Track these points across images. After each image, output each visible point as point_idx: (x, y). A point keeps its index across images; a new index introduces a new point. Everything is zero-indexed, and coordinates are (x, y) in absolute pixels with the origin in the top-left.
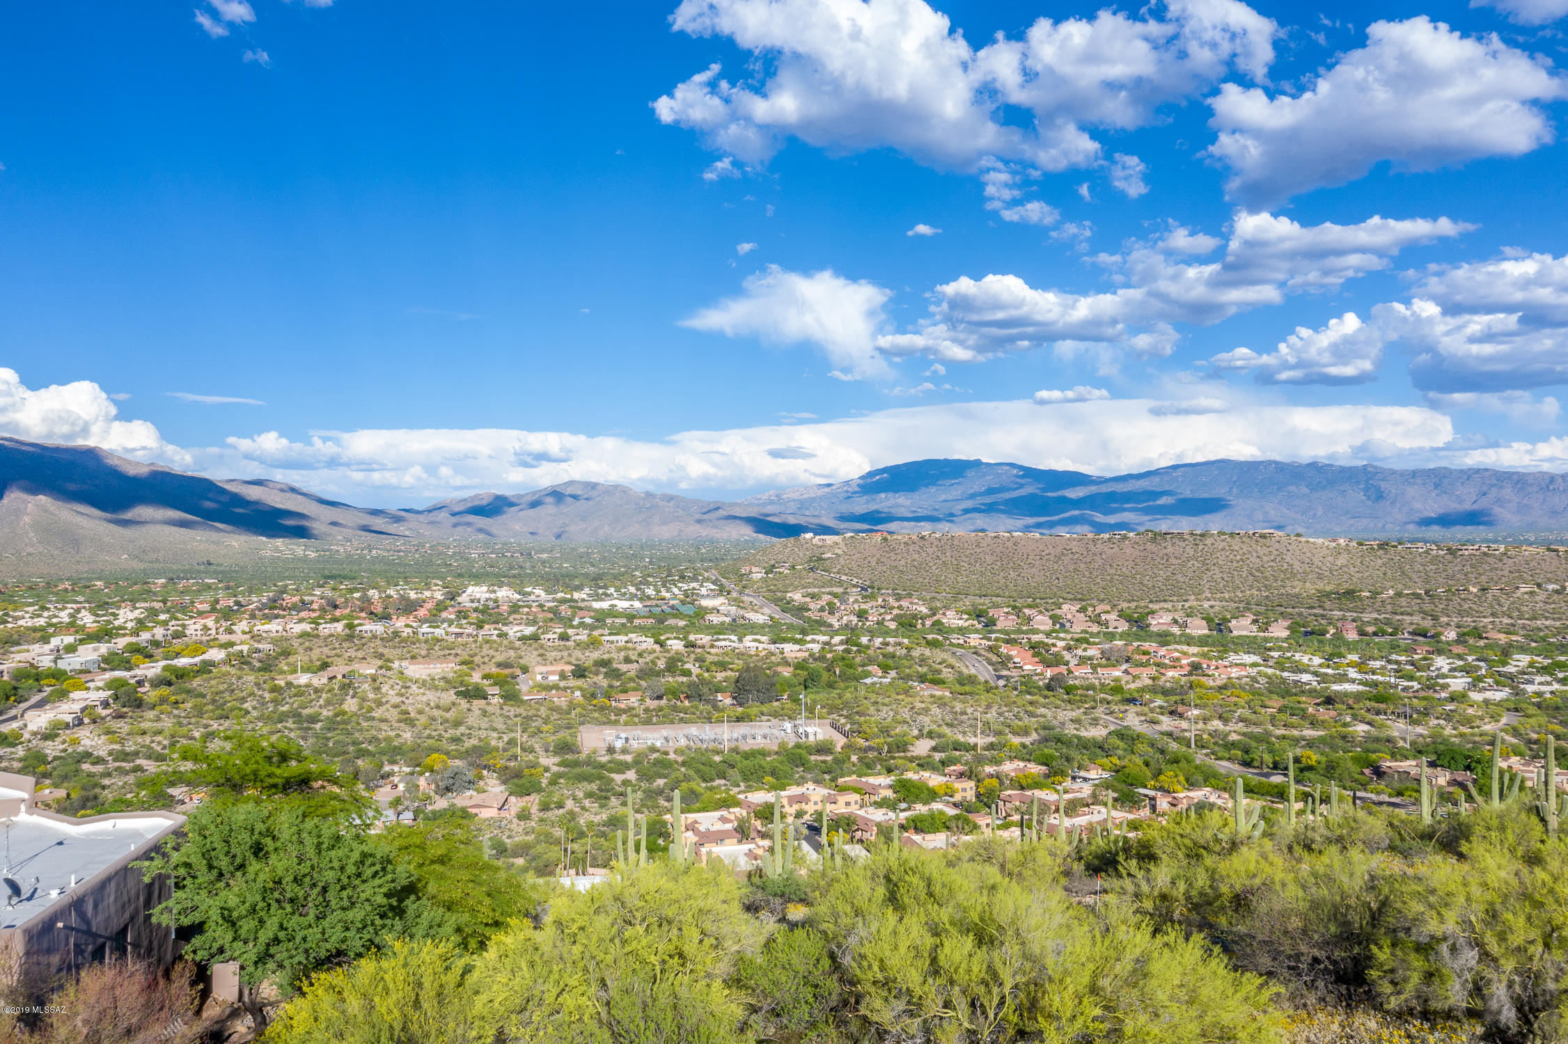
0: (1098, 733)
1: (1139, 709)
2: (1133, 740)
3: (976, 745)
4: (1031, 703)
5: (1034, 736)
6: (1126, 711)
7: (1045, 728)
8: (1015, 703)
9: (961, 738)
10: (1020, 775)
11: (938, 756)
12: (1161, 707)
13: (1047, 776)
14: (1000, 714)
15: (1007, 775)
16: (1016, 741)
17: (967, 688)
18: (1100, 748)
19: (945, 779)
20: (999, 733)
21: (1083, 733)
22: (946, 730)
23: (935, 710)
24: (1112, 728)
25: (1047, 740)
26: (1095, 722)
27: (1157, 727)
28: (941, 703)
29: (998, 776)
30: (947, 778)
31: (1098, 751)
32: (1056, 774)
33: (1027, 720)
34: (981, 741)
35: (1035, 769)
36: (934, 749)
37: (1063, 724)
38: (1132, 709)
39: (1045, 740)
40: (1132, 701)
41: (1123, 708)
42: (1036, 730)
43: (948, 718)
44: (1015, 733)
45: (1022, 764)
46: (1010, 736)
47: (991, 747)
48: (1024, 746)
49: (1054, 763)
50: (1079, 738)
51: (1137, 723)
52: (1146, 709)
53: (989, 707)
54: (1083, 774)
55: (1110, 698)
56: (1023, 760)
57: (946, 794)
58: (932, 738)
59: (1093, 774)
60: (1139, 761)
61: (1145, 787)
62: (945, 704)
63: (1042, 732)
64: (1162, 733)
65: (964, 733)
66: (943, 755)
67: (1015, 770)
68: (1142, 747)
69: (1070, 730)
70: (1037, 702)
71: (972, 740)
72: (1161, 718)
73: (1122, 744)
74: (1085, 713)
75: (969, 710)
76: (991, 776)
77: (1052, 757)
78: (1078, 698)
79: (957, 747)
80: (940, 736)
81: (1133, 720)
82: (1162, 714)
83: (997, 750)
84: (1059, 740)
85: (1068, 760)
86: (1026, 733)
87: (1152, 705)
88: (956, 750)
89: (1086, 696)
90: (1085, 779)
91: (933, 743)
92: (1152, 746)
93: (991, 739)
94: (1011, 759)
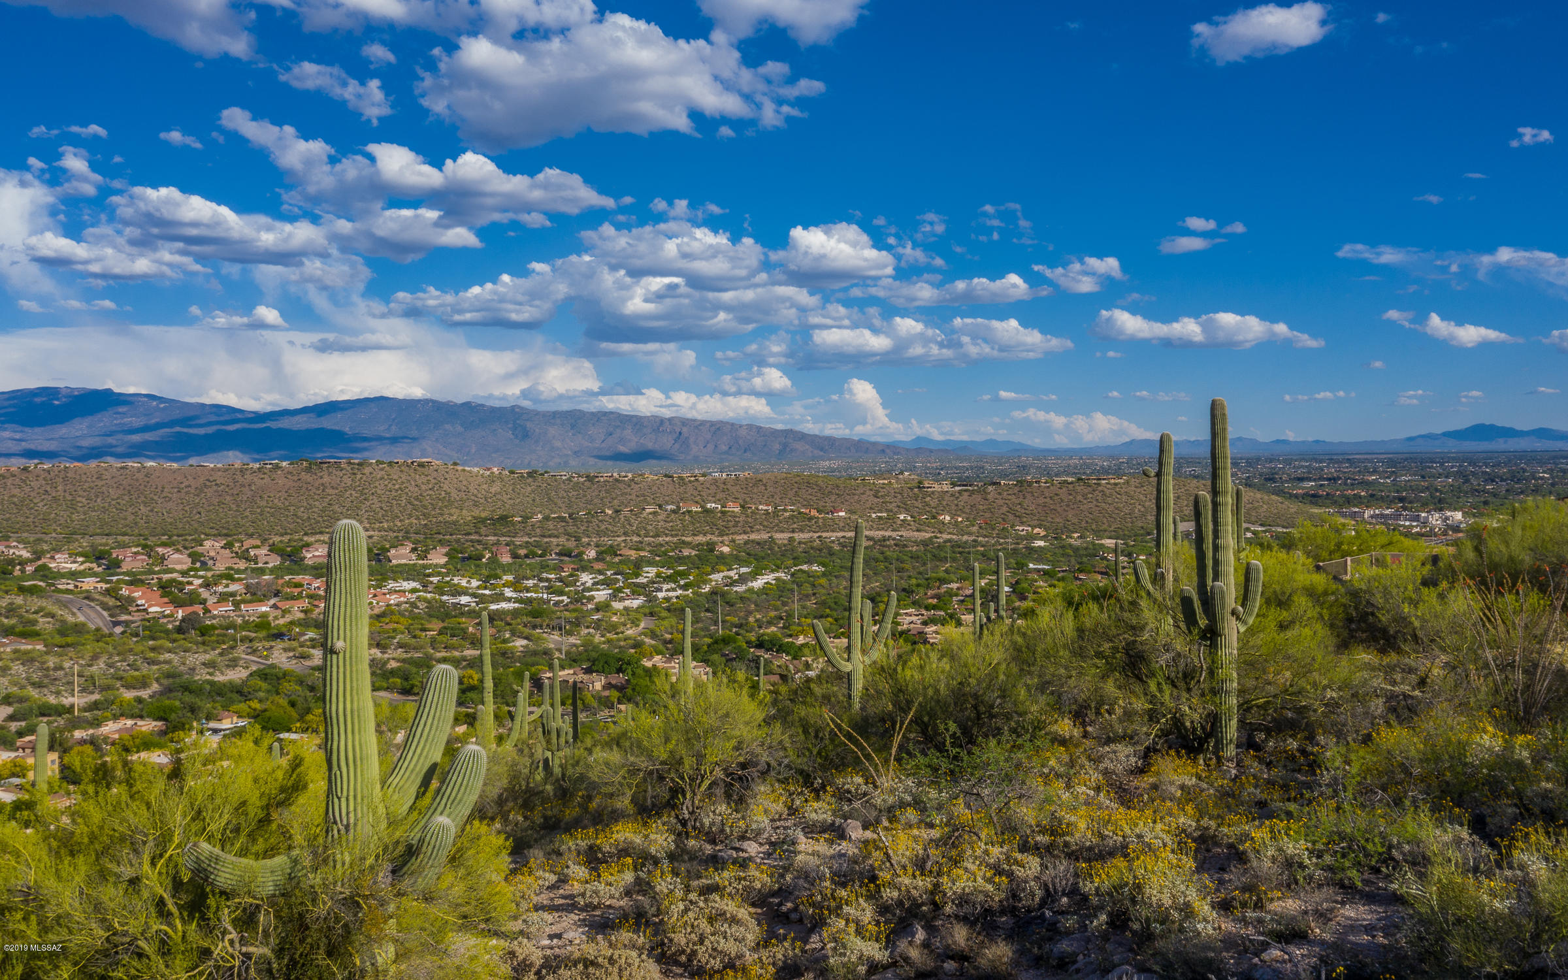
0: (237, 675)
1: (287, 644)
2: (279, 679)
3: (72, 706)
4: (153, 649)
5: (155, 687)
6: (272, 647)
7: (169, 676)
8: (131, 650)
9: (52, 700)
10: (126, 736)
11: (14, 726)
12: (312, 640)
13: (163, 733)
14: (110, 666)
15: (105, 739)
16: (129, 695)
17: (69, 640)
18: (240, 692)
19: (13, 755)
20: (105, 688)
21: (219, 678)
22: (33, 693)
23: (18, 668)
24: (254, 668)
25: (171, 691)
26: (233, 664)
27: (308, 663)
28: (27, 659)
29: (93, 742)
30: (20, 753)
31: (235, 696)
32: (175, 728)
33: (145, 669)
34: (78, 700)
35: (148, 726)
36: (11, 718)
37: (193, 669)
38: (279, 645)
39: (167, 691)
40: (279, 636)
41: (267, 645)
42: (157, 680)
43: (35, 677)
44: (129, 687)
45: (129, 722)
46: (122, 690)
47: (95, 706)
48: (139, 700)
49: (173, 716)
50: (212, 683)
51: (284, 660)
52: (295, 644)
53: (95, 657)
54: (212, 725)
55: (253, 635)
56: (132, 717)
57: (14, 775)
58: (9, 704)
59: (226, 724)
60: (283, 702)
61: (289, 730)
62: (32, 660)
63: (165, 682)
64: (313, 668)
65: (58, 693)
66: (23, 724)
67: (119, 731)
68: (289, 686)
69: (202, 675)
70: (161, 647)
71: (67, 701)
72: (312, 651)
73: (264, 685)
74: (221, 654)
75: (67, 665)
76: (82, 742)
77: (172, 709)
78: (214, 638)
79: (45, 711)
80: (21, 700)
81: (280, 658)
82: (313, 647)
83: (98, 711)
84: (187, 688)
85: (193, 710)
86: (144, 685)
87: (302, 639)
88: (43, 715)
89: (225, 635)
90: (215, 731)
91: (9, 710)
92: (301, 682)
93: (96, 697)
94: (115, 718)
